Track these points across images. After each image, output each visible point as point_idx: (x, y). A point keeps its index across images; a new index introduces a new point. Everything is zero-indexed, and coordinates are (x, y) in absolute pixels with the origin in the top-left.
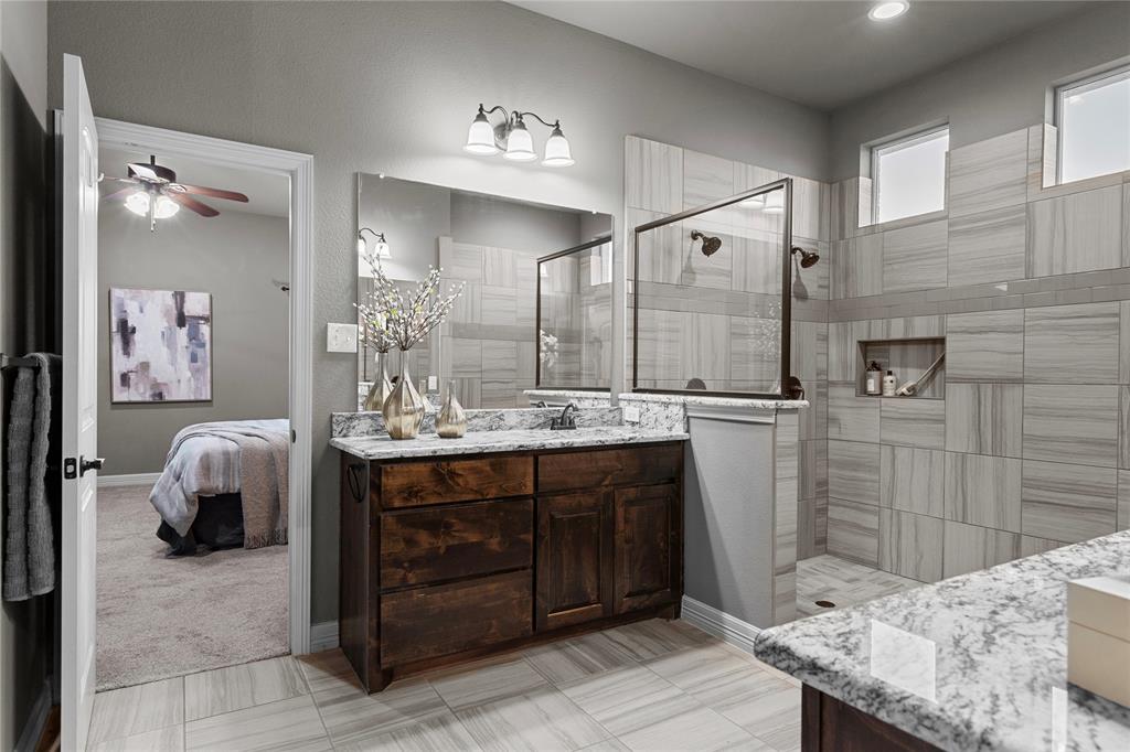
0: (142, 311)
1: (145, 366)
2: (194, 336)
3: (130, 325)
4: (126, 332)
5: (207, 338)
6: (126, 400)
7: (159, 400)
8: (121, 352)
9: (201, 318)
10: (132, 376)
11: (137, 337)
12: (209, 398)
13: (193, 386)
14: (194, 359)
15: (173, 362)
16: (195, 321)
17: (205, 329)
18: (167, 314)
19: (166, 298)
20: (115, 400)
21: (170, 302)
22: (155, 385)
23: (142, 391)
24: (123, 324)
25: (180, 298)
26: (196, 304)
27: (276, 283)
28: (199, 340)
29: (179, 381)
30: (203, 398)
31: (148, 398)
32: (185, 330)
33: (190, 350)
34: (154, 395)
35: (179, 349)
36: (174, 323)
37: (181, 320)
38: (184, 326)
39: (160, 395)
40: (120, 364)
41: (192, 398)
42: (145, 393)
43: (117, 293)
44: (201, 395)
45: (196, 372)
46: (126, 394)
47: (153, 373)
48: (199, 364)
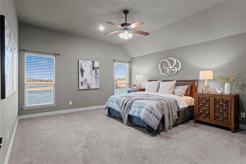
0: (85, 66)
1: (86, 80)
2: (96, 72)
3: (83, 69)
4: (82, 71)
5: (99, 73)
6: (82, 89)
7: (89, 89)
8: (81, 76)
9: (97, 68)
10: (83, 82)
11: (84, 72)
12: (99, 88)
13: (96, 85)
14: (96, 78)
15: (92, 79)
16: (96, 69)
17: (98, 70)
18: (90, 67)
19: (90, 63)
20: (80, 89)
21: (91, 64)
22: (88, 85)
23: (85, 86)
24: (82, 69)
25: (93, 62)
26: (97, 64)
27: (112, 59)
28: (97, 73)
29: (93, 84)
30: (98, 88)
31: (87, 88)
32: (94, 71)
33: (95, 76)
34: (88, 87)
35: (93, 76)
36: (92, 69)
37: (93, 68)
38: (94, 70)
39: (89, 87)
40: (81, 79)
41: (96, 88)
42: (86, 87)
43: (80, 61)
44: (97, 87)
45: (96, 81)
46: (82, 87)
47: (88, 82)
48: (97, 79)
